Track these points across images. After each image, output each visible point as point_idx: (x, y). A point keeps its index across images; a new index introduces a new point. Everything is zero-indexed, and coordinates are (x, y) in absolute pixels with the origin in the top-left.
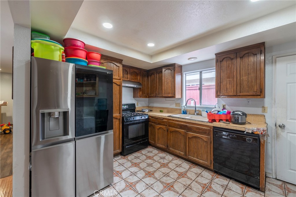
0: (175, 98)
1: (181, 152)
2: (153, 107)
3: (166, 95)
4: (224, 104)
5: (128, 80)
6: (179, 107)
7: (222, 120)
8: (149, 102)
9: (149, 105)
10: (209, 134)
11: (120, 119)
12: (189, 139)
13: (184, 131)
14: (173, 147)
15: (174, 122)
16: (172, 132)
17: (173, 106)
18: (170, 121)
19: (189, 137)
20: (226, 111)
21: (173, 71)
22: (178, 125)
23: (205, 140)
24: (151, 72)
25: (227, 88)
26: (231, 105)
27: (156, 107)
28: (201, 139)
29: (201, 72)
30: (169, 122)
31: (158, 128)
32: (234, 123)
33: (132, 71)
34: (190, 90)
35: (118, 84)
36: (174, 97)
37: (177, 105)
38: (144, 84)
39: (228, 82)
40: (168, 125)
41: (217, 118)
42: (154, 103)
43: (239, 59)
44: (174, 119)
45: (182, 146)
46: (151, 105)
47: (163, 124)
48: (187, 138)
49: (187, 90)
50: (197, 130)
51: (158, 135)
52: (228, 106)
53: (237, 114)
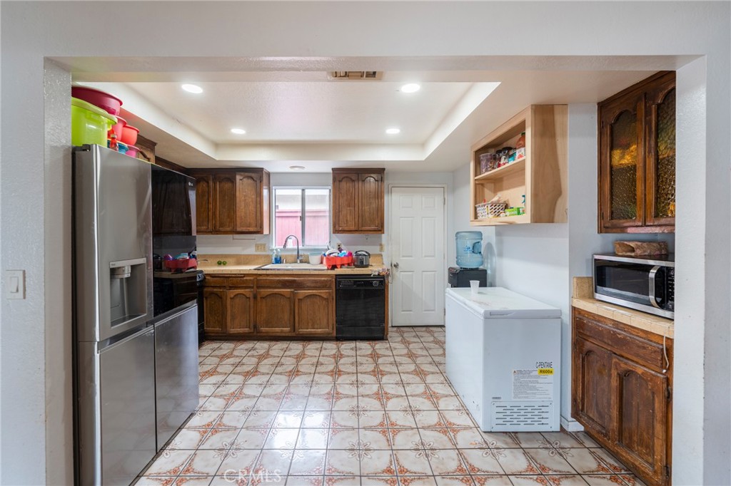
0: (262, 233)
1: (284, 329)
3: (244, 229)
4: (339, 242)
6: (264, 250)
7: (343, 265)
10: (330, 288)
12: (299, 302)
13: (289, 290)
14: (268, 324)
15: (268, 278)
16: (266, 296)
17: (251, 251)
18: (261, 278)
19: (299, 299)
20: (345, 252)
21: (258, 182)
22: (279, 281)
23: (325, 297)
25: (347, 220)
26: (347, 244)
28: (318, 297)
29: (303, 190)
30: (258, 280)
31: (232, 296)
32: (357, 266)
34: (282, 217)
36: (260, 232)
37: (259, 248)
39: (349, 211)
40: (255, 287)
41: (338, 263)
43: (360, 183)
44: (268, 272)
45: (286, 316)
47: (244, 285)
48: (297, 300)
49: (279, 217)
51: (231, 311)
52: (345, 245)
53: (360, 255)
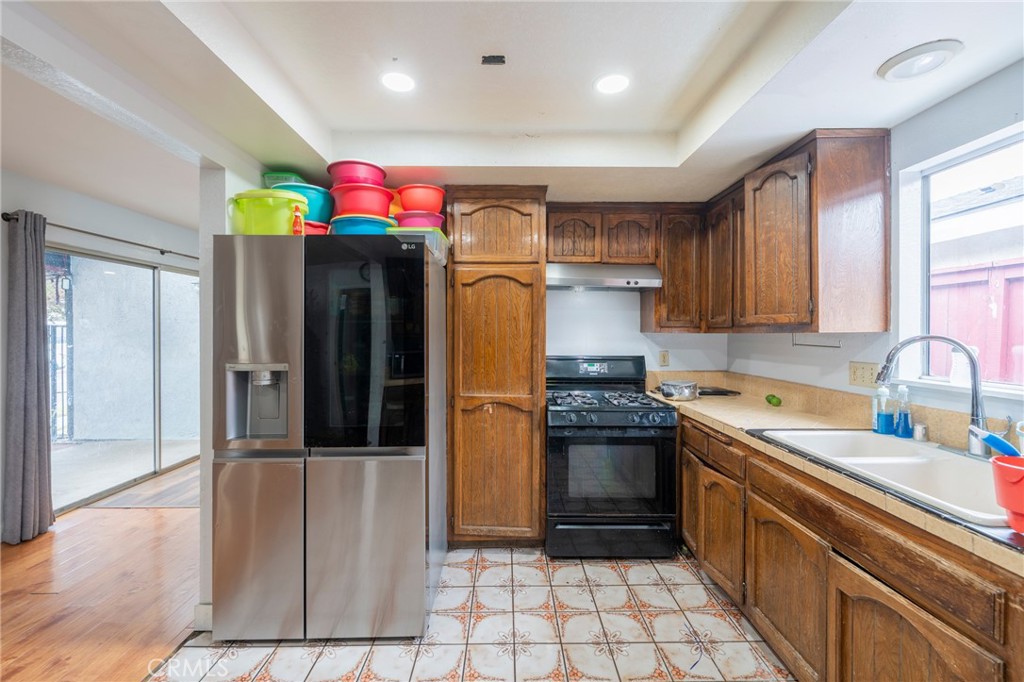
0: (817, 331)
1: (803, 663)
2: (742, 377)
3: (763, 319)
5: (597, 259)
8: (732, 353)
9: (730, 364)
11: (531, 413)
12: (843, 604)
13: (816, 537)
15: (770, 469)
16: (766, 523)
18: (756, 460)
19: (840, 593)
21: (802, 178)
24: (714, 211)
27: (756, 379)
30: (751, 465)
31: (707, 483)
33: (615, 223)
35: (523, 281)
36: (807, 324)
37: (859, 373)
38: (684, 270)
40: (747, 482)
42: (748, 358)
44: (769, 451)
45: (811, 627)
46: (739, 366)
47: (728, 467)
48: (834, 593)
50: (898, 568)
